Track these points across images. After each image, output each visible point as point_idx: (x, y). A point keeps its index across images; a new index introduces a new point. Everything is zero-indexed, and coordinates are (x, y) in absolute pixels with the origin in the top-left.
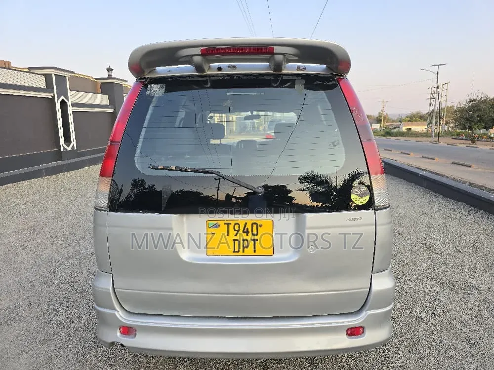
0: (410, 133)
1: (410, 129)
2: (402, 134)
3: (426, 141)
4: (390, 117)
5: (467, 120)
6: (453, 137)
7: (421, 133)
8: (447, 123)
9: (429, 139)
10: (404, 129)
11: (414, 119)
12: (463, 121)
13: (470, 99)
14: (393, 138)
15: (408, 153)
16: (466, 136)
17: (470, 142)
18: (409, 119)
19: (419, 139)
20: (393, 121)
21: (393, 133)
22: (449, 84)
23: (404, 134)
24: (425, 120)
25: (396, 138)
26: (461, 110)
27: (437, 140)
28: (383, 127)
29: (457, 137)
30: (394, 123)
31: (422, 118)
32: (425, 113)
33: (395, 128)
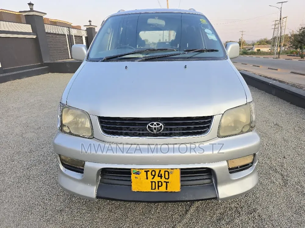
0: (259, 52)
1: (260, 50)
2: (254, 53)
3: (270, 58)
4: (247, 42)
5: (299, 42)
6: (288, 54)
7: (267, 53)
8: (284, 45)
9: (273, 56)
10: (255, 50)
11: (262, 43)
12: (296, 43)
13: (302, 28)
14: (248, 56)
15: (259, 66)
16: (297, 54)
17: (300, 58)
18: (259, 43)
19: (265, 56)
20: (249, 45)
21: (248, 53)
22: (287, 18)
23: (255, 53)
24: (270, 44)
25: (250, 56)
26: (295, 36)
27: (278, 57)
28: (242, 49)
29: (291, 54)
30: (249, 46)
31: (267, 42)
32: (270, 39)
33: (249, 50)
